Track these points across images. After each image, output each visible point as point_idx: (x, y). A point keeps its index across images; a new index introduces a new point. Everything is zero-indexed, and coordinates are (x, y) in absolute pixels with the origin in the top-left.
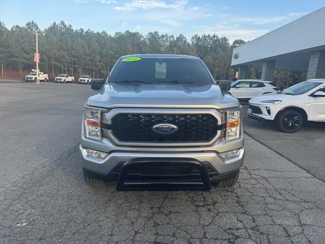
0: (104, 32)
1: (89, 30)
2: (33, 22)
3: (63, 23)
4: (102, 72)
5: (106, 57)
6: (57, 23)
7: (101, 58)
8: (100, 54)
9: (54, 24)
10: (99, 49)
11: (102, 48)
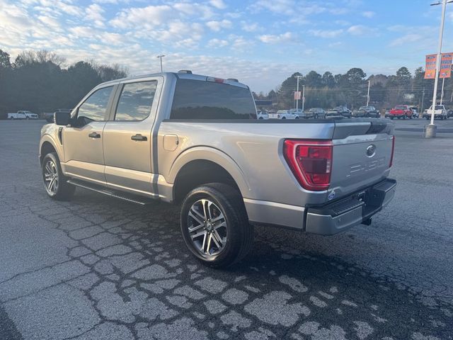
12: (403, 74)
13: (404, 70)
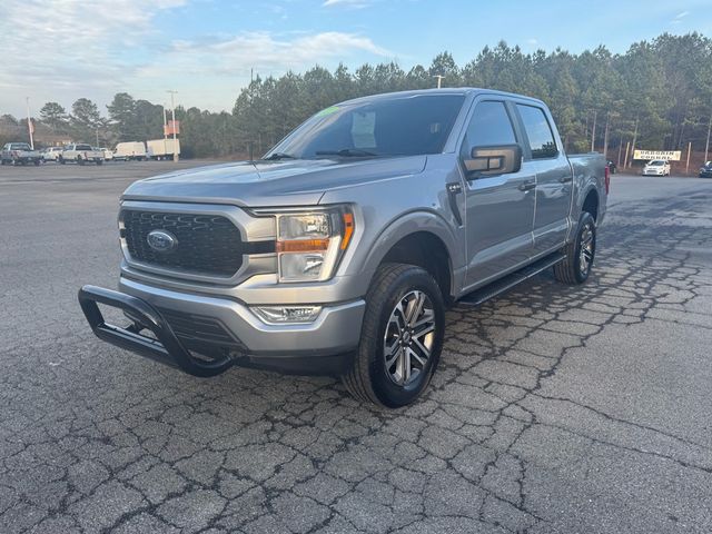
0: (601, 50)
1: (558, 50)
2: (446, 54)
3: (502, 45)
4: (577, 143)
5: (591, 107)
6: (491, 49)
7: (578, 111)
8: (577, 102)
9: (485, 51)
10: (575, 91)
11: (583, 89)
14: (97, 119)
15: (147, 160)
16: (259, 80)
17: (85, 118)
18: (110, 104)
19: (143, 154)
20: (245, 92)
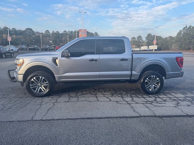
12: (48, 32)
13: (47, 31)
14: (142, 40)
15: (148, 51)
16: (187, 27)
17: (139, 40)
18: (146, 37)
19: (147, 49)
20: (181, 31)
